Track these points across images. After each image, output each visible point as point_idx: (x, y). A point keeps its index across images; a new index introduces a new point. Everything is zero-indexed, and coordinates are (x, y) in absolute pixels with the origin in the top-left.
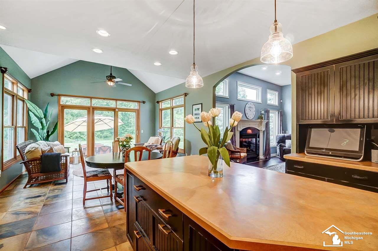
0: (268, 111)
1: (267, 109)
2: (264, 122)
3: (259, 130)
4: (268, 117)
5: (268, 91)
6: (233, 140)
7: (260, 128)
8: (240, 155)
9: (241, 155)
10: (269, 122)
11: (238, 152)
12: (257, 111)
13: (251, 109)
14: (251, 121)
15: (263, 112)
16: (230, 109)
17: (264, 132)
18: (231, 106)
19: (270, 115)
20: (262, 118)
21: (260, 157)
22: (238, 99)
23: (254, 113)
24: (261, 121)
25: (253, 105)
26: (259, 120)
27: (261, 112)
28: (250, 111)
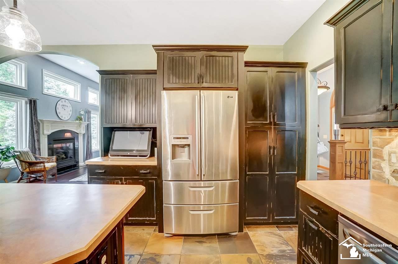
0: (89, 112)
1: (87, 109)
2: (84, 124)
3: (78, 134)
4: (89, 118)
5: (89, 89)
6: (35, 147)
7: (79, 130)
8: (44, 166)
9: (46, 166)
10: (90, 124)
11: (41, 163)
12: (74, 110)
13: (65, 108)
14: (65, 122)
15: (82, 113)
16: (28, 105)
17: (84, 135)
18: (31, 101)
19: (92, 115)
20: (81, 119)
21: (80, 164)
22: (44, 93)
23: (71, 113)
24: (80, 122)
25: (69, 104)
26: (77, 122)
27: (80, 112)
28: (64, 110)
